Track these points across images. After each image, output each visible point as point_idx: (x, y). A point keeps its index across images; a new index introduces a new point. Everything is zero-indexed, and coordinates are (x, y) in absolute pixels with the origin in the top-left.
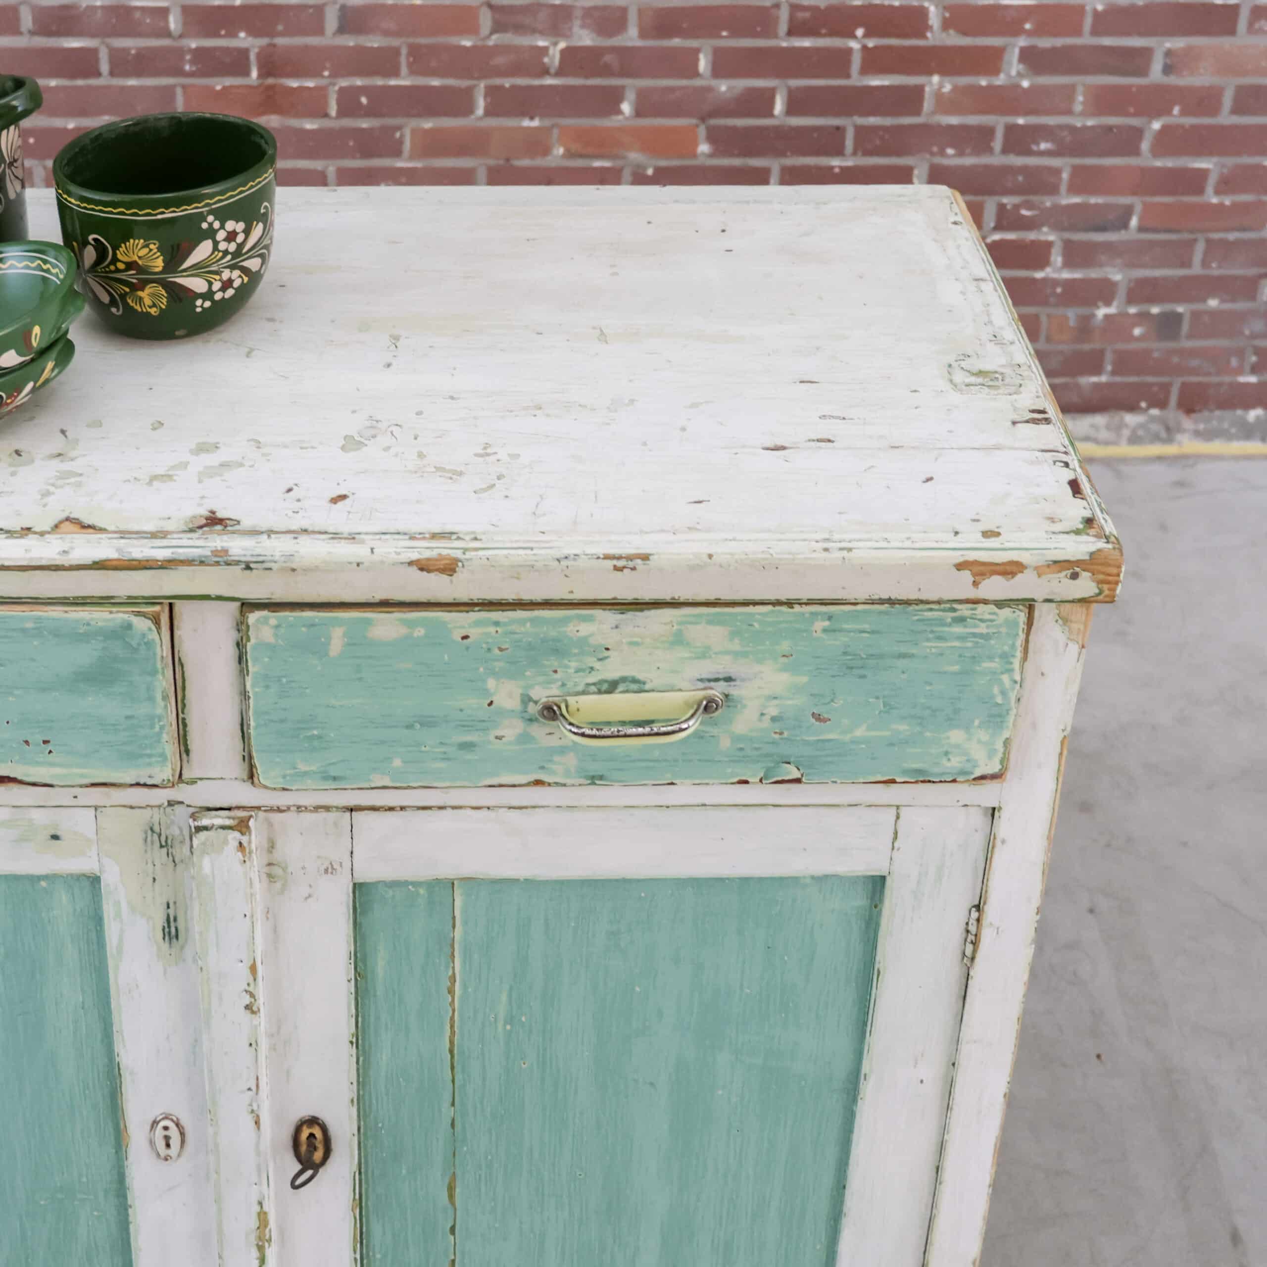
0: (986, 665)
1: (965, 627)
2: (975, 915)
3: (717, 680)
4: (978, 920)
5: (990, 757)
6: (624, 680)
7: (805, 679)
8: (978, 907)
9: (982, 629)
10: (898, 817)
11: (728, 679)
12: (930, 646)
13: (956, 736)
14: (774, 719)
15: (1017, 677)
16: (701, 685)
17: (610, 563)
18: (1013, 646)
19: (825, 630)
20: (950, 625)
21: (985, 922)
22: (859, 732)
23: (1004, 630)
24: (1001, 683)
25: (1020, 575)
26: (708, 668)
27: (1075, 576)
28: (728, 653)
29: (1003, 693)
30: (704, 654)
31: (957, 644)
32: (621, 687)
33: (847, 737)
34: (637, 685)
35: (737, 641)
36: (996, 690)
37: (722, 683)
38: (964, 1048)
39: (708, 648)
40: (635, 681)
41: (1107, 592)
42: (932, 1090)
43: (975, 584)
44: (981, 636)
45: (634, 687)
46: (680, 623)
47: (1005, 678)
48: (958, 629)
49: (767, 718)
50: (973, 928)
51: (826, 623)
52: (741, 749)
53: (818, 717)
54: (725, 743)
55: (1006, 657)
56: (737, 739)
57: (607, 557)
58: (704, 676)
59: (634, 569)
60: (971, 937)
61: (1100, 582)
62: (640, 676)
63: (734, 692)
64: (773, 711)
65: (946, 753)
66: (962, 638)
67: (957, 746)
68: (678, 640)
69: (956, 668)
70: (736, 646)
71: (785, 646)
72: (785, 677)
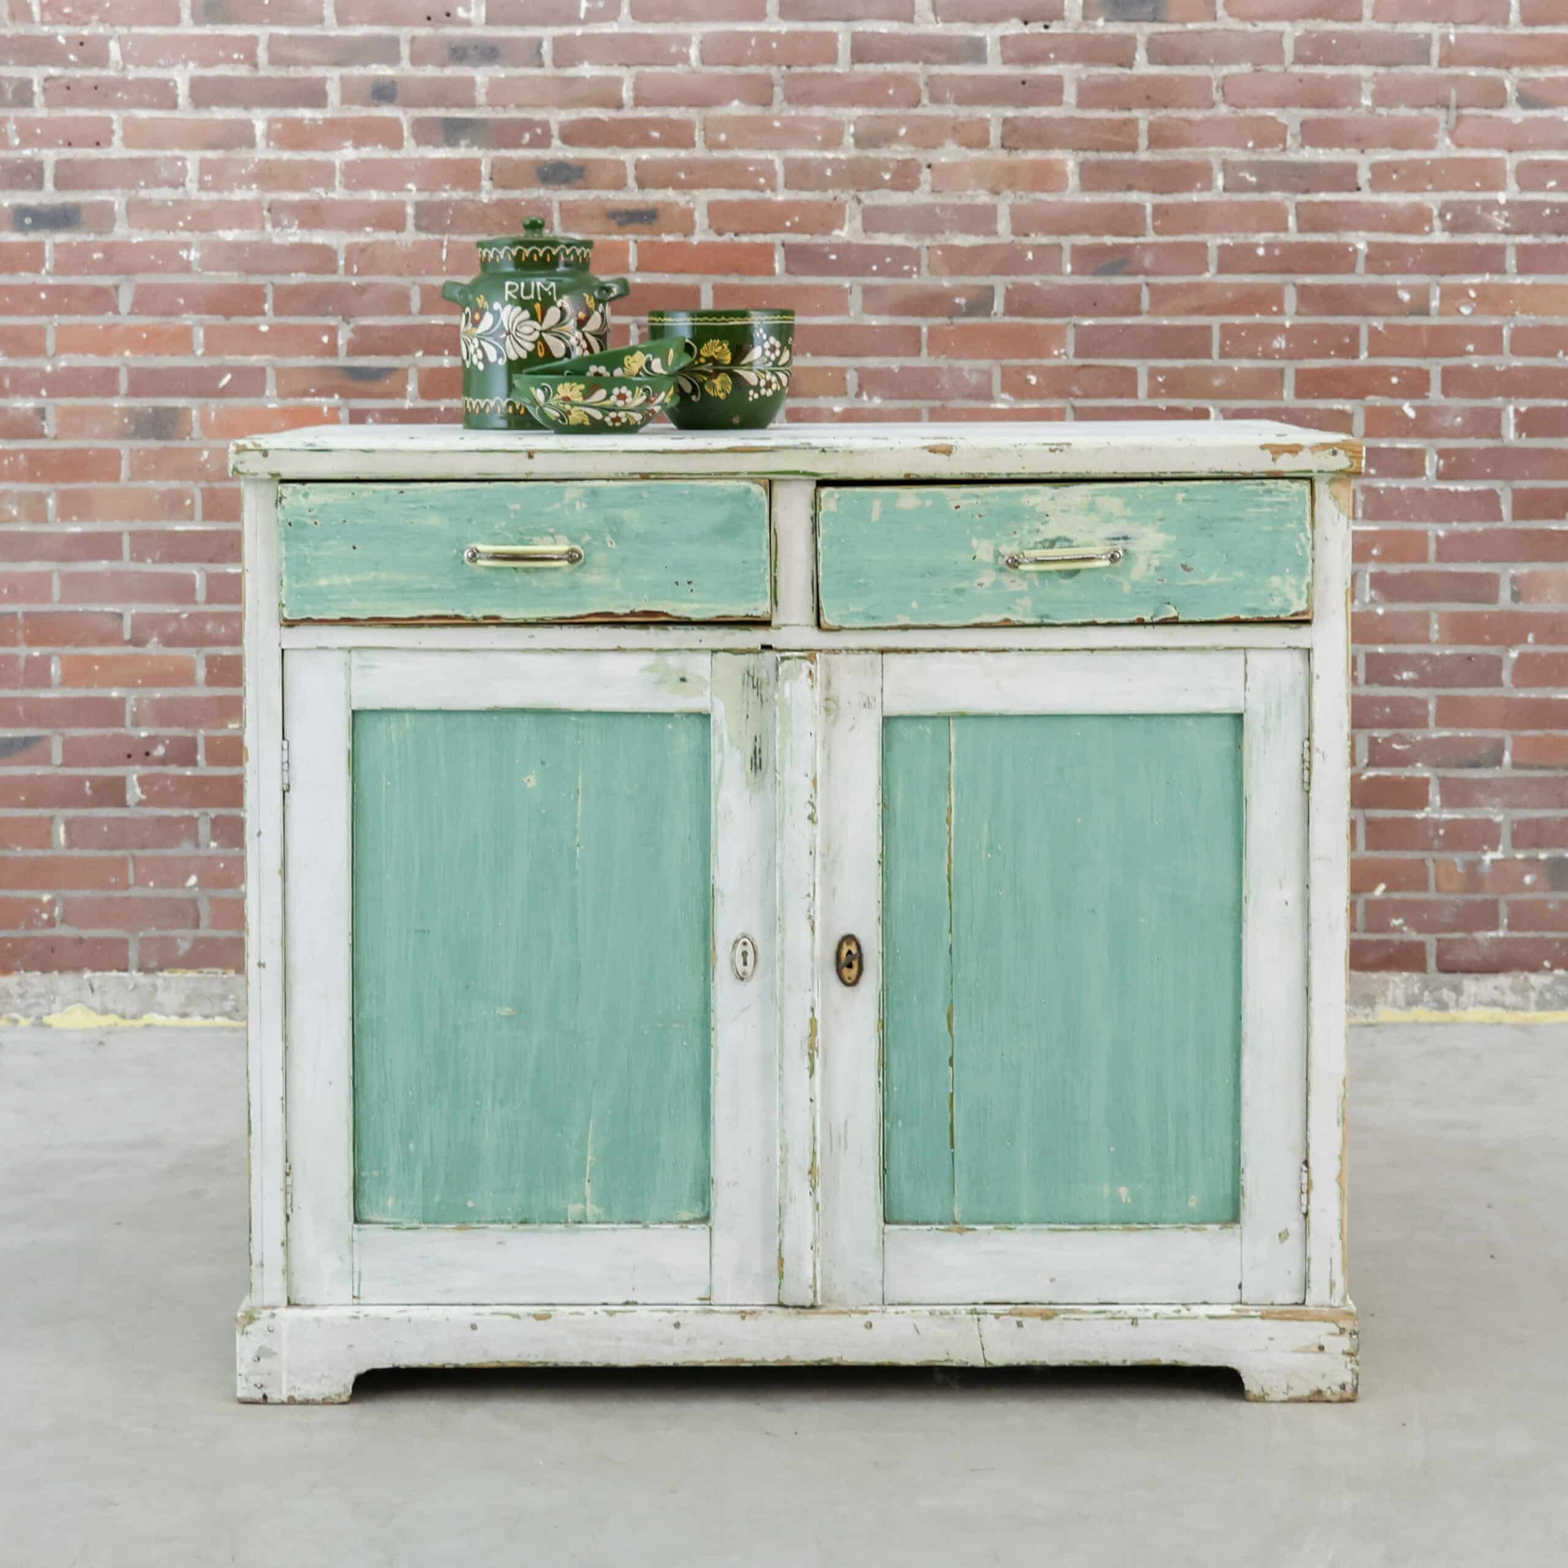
0: (1289, 526)
1: (1272, 496)
2: (1306, 744)
3: (1118, 539)
4: (1309, 748)
5: (1299, 598)
6: (1059, 539)
7: (1173, 538)
8: (1309, 739)
9: (1283, 499)
10: (1246, 662)
11: (1125, 538)
12: (1252, 511)
13: (1276, 581)
14: (1157, 569)
15: (1310, 536)
16: (1108, 542)
17: (1047, 448)
18: (1304, 511)
19: (1184, 500)
20: (1261, 496)
21: (1314, 750)
22: (1213, 578)
23: (1296, 499)
24: (1300, 540)
25: (1300, 453)
26: (1112, 530)
27: (1335, 453)
28: (1124, 517)
29: (1302, 547)
30: (1108, 519)
31: (1268, 510)
32: (1058, 544)
33: (1204, 583)
34: (1067, 542)
35: (1129, 509)
36: (1297, 545)
37: (1122, 541)
38: (1314, 865)
39: (1111, 514)
40: (1066, 540)
41: (1355, 465)
42: (1294, 911)
43: (1274, 460)
44: (1282, 503)
45: (1066, 544)
46: (1093, 496)
47: (1302, 535)
48: (1267, 499)
49: (1152, 569)
50: (1306, 757)
51: (1184, 495)
52: (1137, 593)
53: (1185, 567)
54: (1127, 588)
55: (1300, 520)
56: (1134, 584)
57: (1044, 444)
58: (1110, 536)
59: (1061, 451)
60: (1306, 764)
61: (1351, 457)
62: (1069, 536)
63: (1131, 548)
64: (1156, 563)
65: (1271, 595)
66: (1271, 505)
67: (1277, 589)
68: (1092, 508)
69: (1269, 528)
70: (1129, 512)
71: (1159, 513)
72: (1162, 536)
